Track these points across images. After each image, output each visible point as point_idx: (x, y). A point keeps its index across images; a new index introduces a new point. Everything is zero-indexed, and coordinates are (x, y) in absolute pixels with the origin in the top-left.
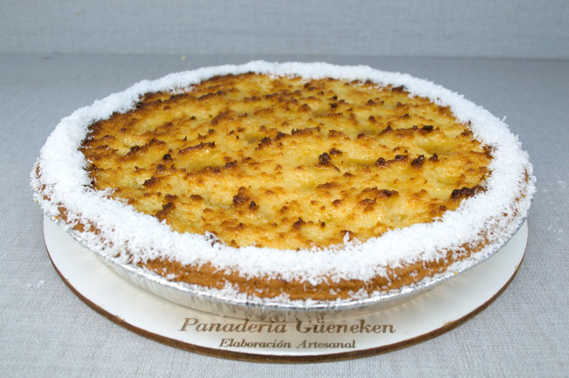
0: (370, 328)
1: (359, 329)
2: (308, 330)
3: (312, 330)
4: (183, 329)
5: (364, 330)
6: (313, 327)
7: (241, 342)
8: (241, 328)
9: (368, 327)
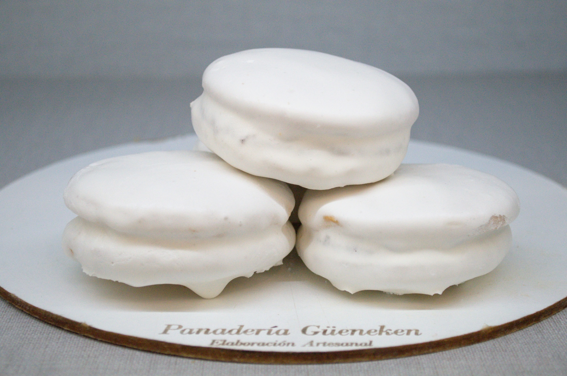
0: (390, 332)
1: (378, 332)
2: (316, 333)
3: (320, 334)
4: (165, 332)
5: (384, 334)
6: (322, 331)
7: (235, 342)
8: (235, 332)
9: (388, 331)
